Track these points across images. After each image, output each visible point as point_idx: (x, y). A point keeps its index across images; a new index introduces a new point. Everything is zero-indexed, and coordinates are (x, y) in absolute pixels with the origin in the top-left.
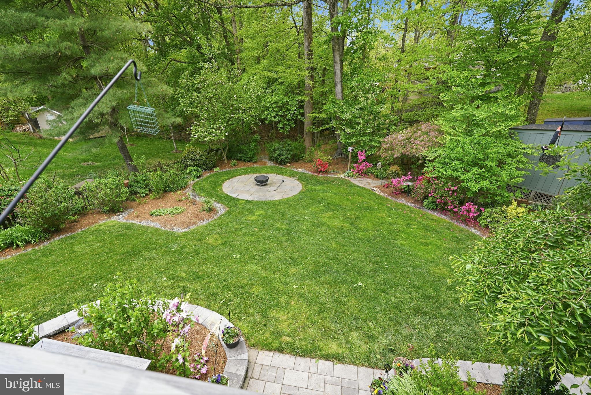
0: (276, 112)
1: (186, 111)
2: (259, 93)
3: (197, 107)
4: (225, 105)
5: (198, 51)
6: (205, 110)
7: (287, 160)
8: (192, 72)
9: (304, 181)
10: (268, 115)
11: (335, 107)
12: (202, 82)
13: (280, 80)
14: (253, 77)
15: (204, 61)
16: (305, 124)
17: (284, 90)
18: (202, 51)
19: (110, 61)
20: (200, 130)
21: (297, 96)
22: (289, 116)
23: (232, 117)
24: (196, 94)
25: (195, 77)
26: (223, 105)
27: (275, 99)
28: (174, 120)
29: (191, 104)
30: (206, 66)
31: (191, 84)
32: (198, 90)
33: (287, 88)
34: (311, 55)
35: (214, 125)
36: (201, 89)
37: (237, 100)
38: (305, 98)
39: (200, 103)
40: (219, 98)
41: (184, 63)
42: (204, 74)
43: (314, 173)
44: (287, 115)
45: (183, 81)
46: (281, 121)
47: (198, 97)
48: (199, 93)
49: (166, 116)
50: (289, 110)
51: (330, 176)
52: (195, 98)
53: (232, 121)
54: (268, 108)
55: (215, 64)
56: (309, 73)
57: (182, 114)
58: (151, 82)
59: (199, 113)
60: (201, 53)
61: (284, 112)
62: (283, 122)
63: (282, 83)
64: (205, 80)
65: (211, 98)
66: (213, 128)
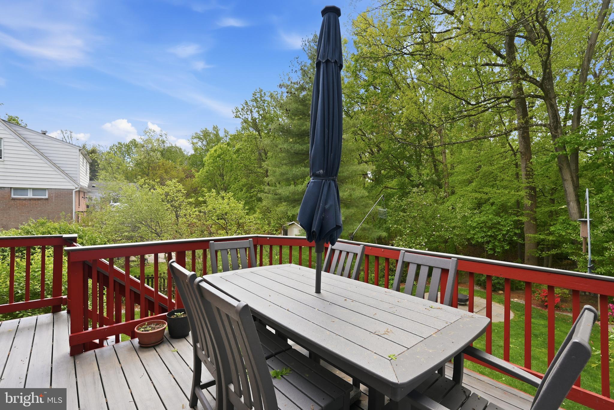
0: (485, 232)
1: (392, 227)
2: (466, 214)
3: (401, 225)
4: (428, 223)
5: (409, 179)
6: (408, 227)
7: (498, 286)
8: (400, 196)
9: (517, 311)
10: (474, 234)
11: (568, 229)
12: (409, 204)
13: (491, 201)
14: (460, 198)
15: (413, 186)
16: (526, 247)
17: (494, 210)
18: (411, 179)
19: (345, 191)
20: (401, 243)
21: (512, 216)
22: (500, 237)
23: (434, 235)
24: (402, 214)
25: (403, 200)
26: (426, 223)
27: (484, 218)
28: (381, 234)
29: (396, 222)
30: (414, 191)
31: (399, 206)
32: (404, 211)
33: (499, 209)
34: (529, 175)
35: (415, 241)
36: (407, 209)
37: (440, 219)
38: (524, 219)
39: (405, 221)
40: (423, 217)
41: (395, 189)
42: (411, 198)
43: (537, 306)
44: (498, 235)
45: (393, 203)
46: (490, 241)
47: (404, 216)
48: (405, 212)
49: (375, 230)
50: (500, 230)
51: (565, 314)
52: (400, 217)
53: (433, 238)
54: (474, 228)
55: (423, 189)
56: (526, 193)
57: (388, 230)
58: (367, 204)
59: (403, 229)
60: (411, 180)
61: (494, 232)
62: (494, 243)
63: (492, 204)
64: (411, 202)
65: (415, 217)
66: (414, 243)
